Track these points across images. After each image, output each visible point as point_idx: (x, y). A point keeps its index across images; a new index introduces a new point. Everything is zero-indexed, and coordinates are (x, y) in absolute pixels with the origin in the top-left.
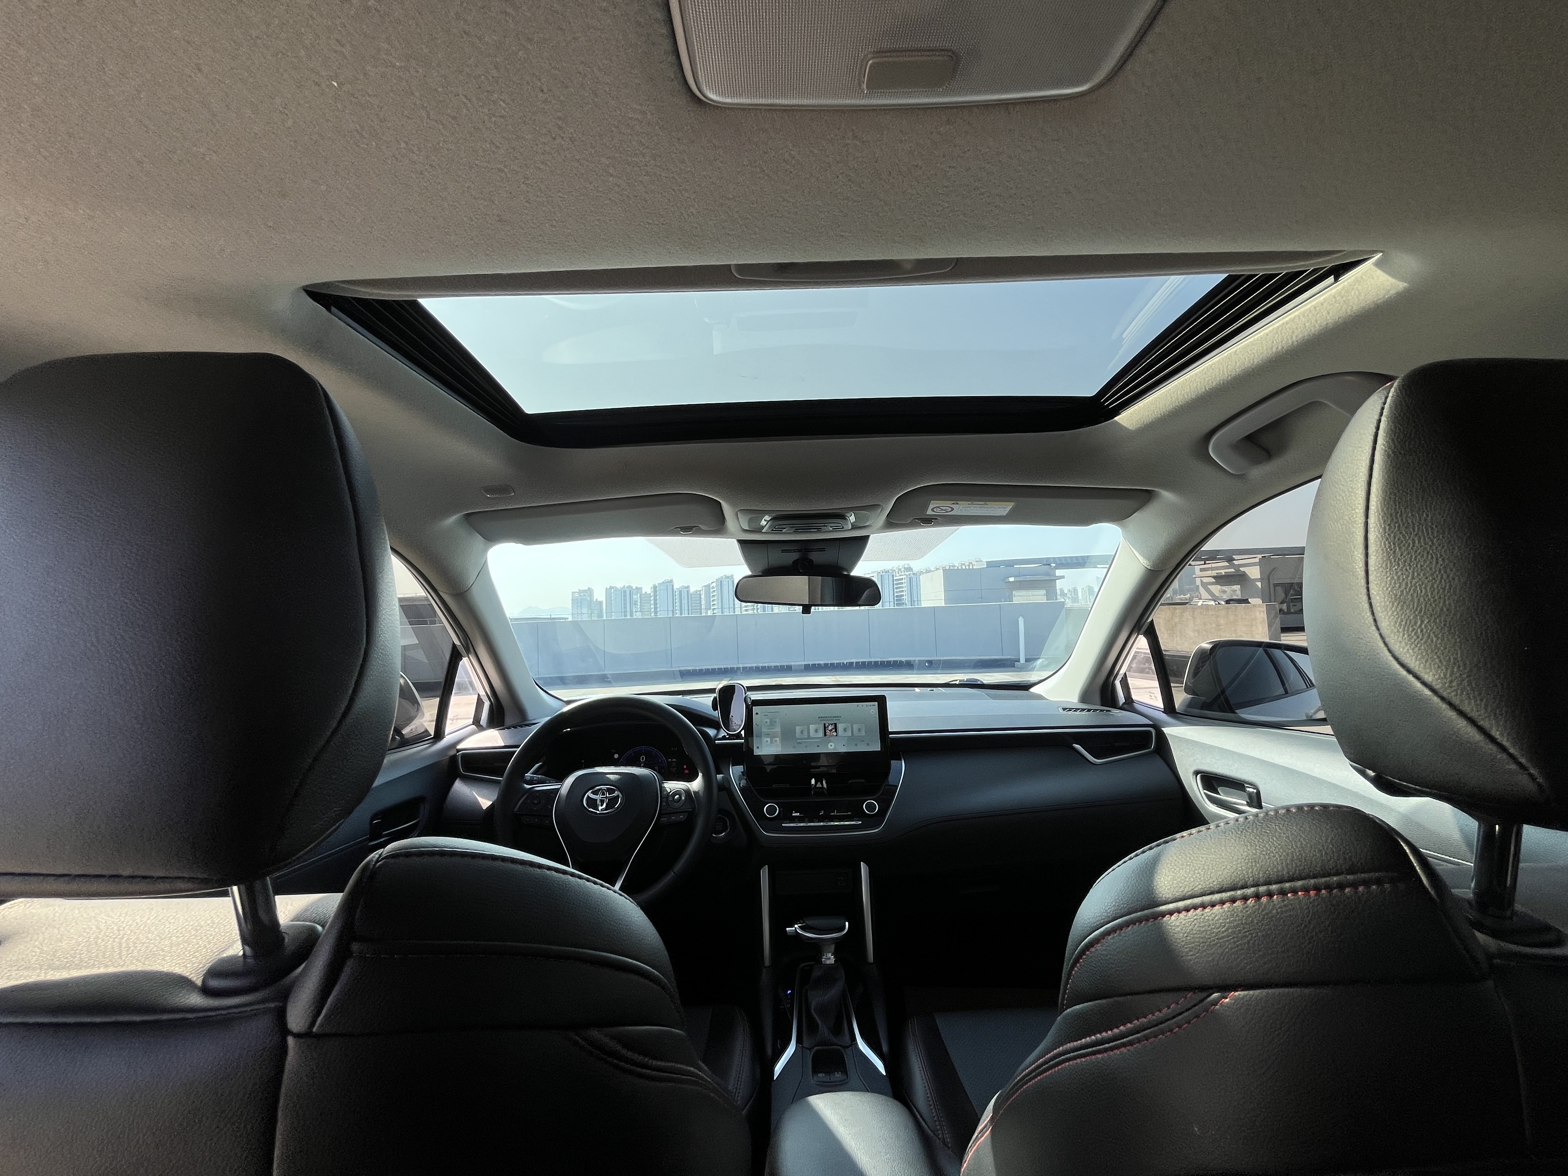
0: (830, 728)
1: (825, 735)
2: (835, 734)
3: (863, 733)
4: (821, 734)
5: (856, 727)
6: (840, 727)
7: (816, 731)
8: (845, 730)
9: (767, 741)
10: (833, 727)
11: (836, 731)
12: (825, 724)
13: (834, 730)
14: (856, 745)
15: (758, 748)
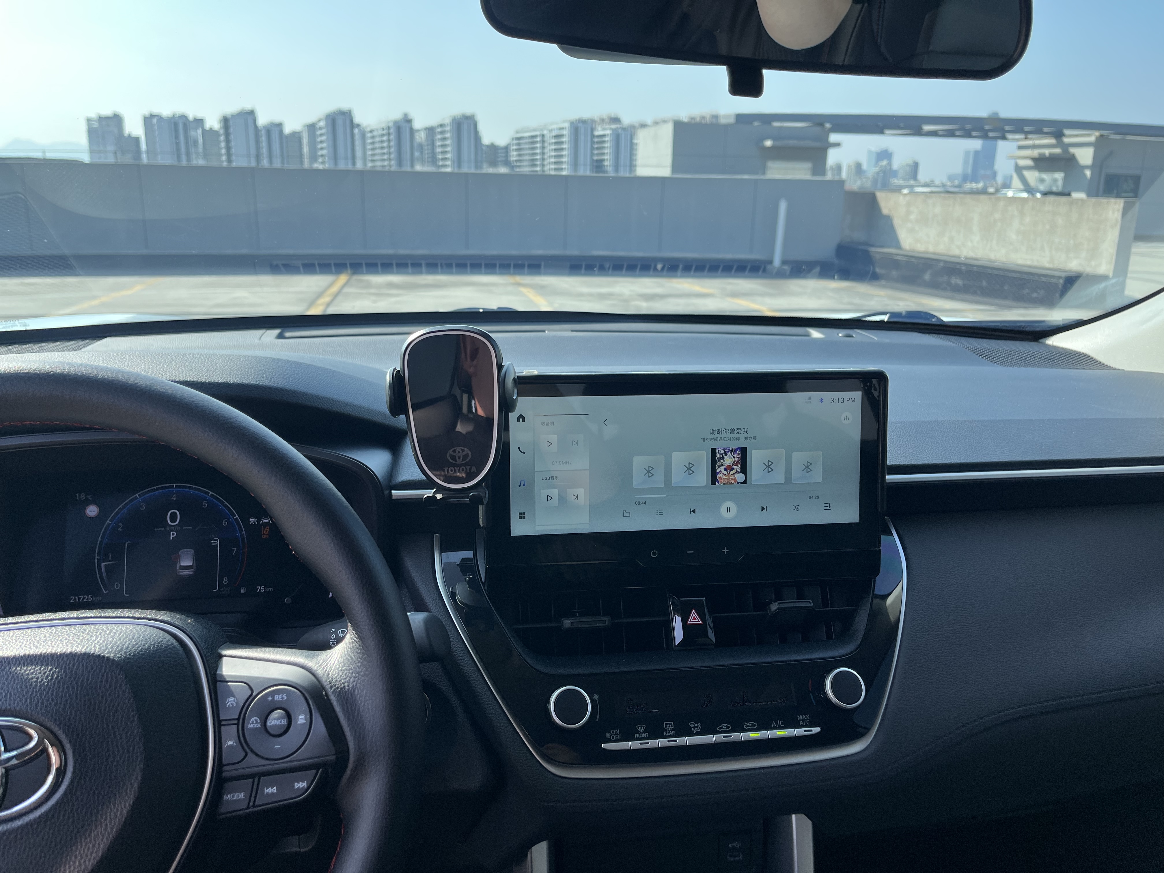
0: (728, 461)
1: (714, 480)
2: (740, 477)
3: (817, 476)
4: (702, 477)
5: (799, 458)
6: (755, 458)
7: (690, 469)
8: (769, 467)
9: (549, 498)
10: (737, 456)
11: (744, 471)
12: (714, 451)
13: (738, 468)
14: (796, 508)
15: (522, 516)
